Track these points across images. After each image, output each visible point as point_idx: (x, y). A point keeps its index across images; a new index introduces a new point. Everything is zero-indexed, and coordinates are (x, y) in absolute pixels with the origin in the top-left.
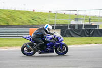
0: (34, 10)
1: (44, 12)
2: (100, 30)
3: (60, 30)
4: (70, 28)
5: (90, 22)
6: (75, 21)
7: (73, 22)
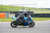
0: (2, 4)
1: (7, 5)
2: (34, 14)
3: (15, 14)
4: (20, 13)
5: (29, 10)
6: (22, 10)
7: (21, 10)
